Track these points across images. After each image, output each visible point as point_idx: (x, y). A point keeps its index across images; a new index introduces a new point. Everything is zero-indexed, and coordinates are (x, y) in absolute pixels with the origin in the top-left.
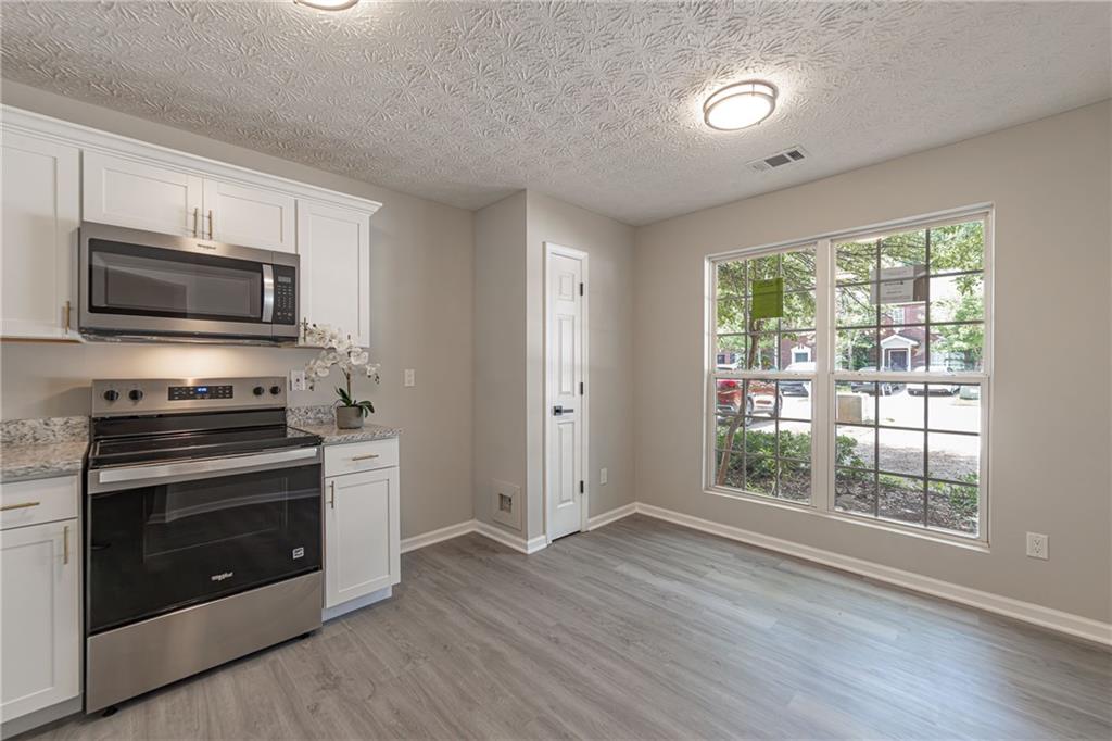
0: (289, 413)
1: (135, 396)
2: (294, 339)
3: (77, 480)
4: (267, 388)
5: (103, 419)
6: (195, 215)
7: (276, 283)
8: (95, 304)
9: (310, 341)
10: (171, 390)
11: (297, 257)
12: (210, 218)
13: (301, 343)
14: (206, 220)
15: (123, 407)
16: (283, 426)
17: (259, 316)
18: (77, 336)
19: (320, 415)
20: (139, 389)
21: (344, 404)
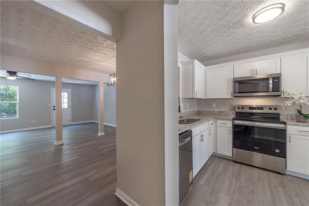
0: (281, 115)
1: (243, 108)
2: (280, 96)
3: (232, 121)
4: (273, 108)
5: (238, 112)
6: (253, 71)
7: (273, 81)
8: (235, 92)
9: (285, 96)
10: (249, 107)
11: (280, 74)
12: (256, 70)
13: (282, 96)
14: (256, 71)
15: (241, 110)
16: (279, 119)
17: (268, 91)
18: (233, 97)
19: (293, 117)
20: (243, 107)
21: (299, 114)
